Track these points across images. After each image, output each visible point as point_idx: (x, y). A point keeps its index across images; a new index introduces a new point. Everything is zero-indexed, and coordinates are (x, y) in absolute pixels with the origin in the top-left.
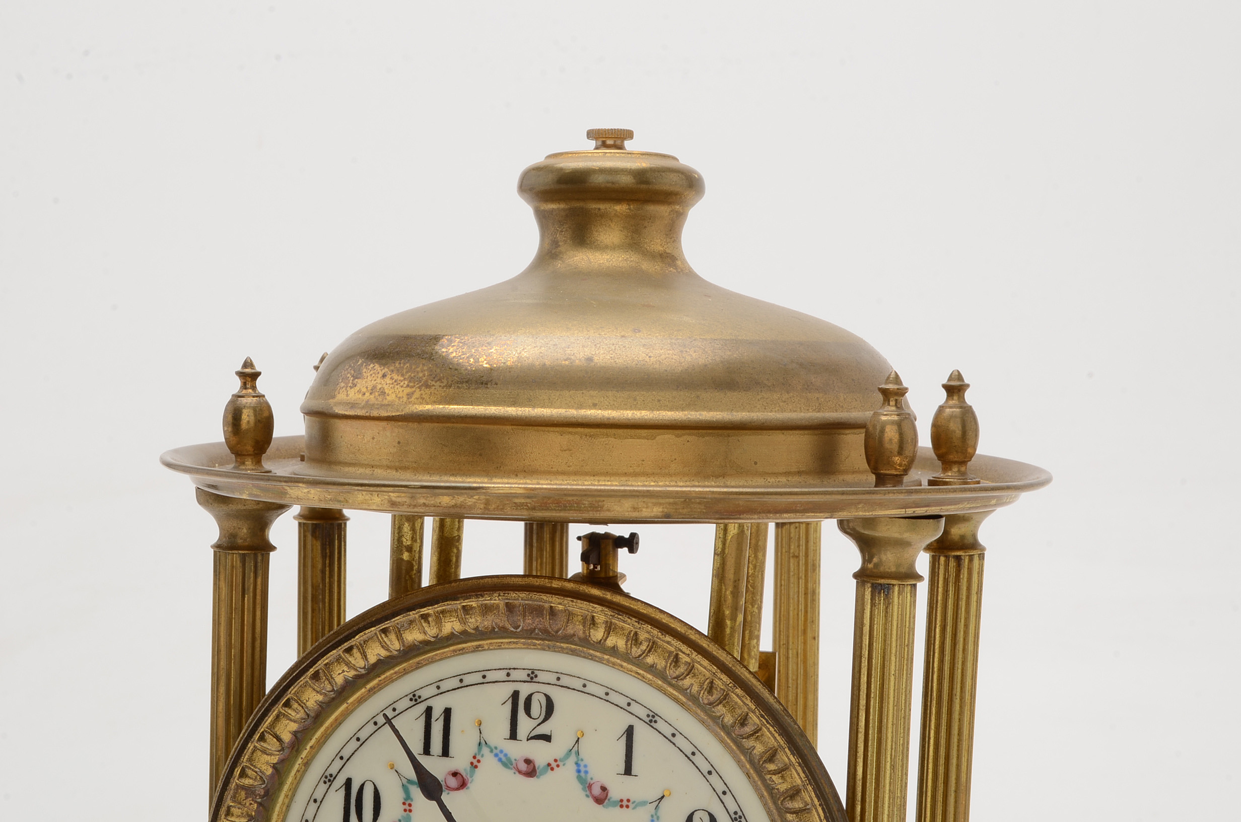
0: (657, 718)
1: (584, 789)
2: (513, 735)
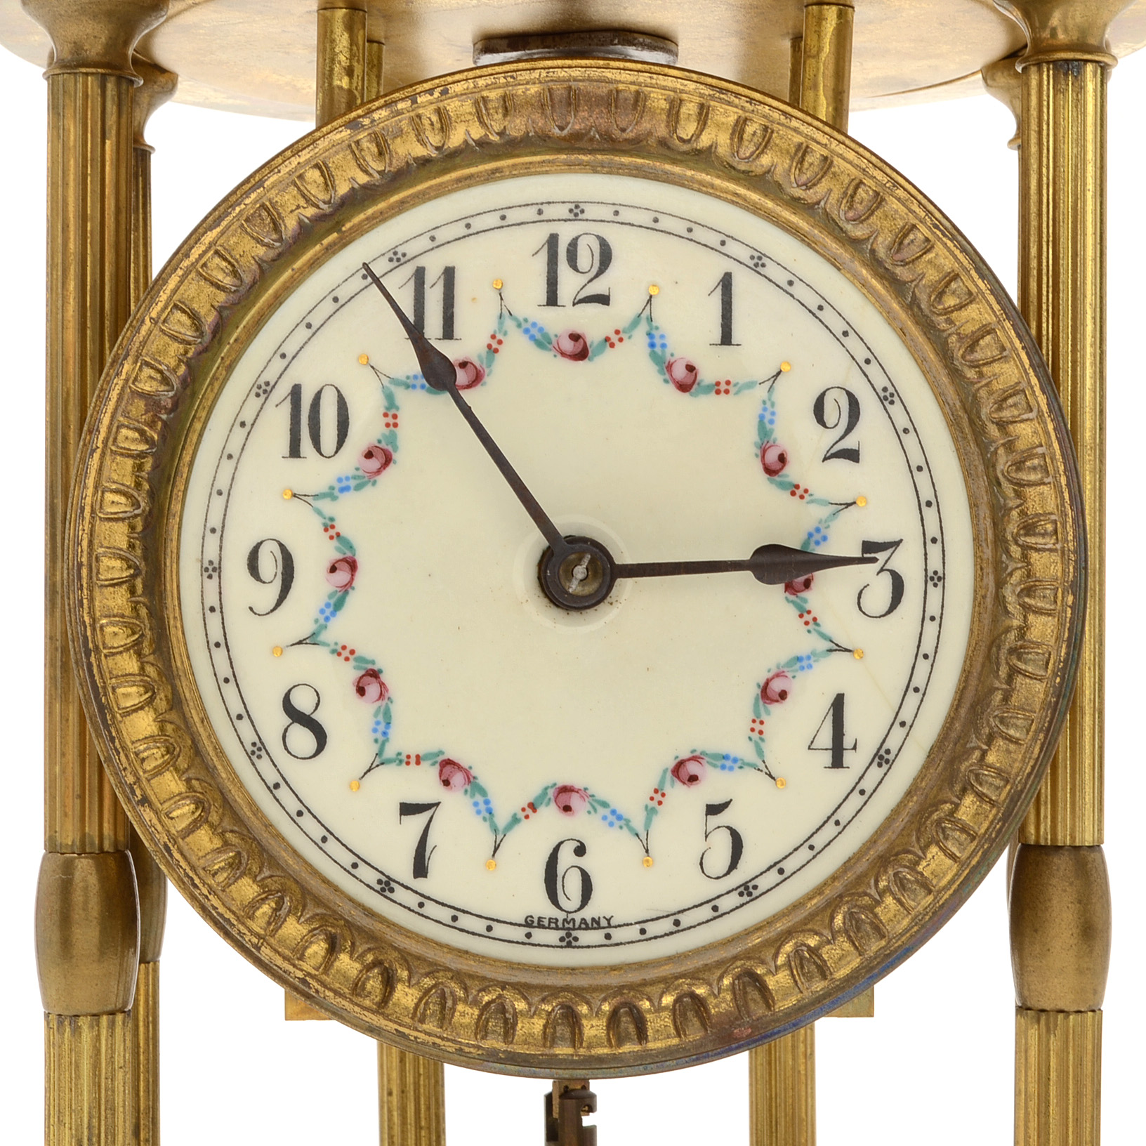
0: (765, 260)
1: (661, 372)
2: (552, 300)
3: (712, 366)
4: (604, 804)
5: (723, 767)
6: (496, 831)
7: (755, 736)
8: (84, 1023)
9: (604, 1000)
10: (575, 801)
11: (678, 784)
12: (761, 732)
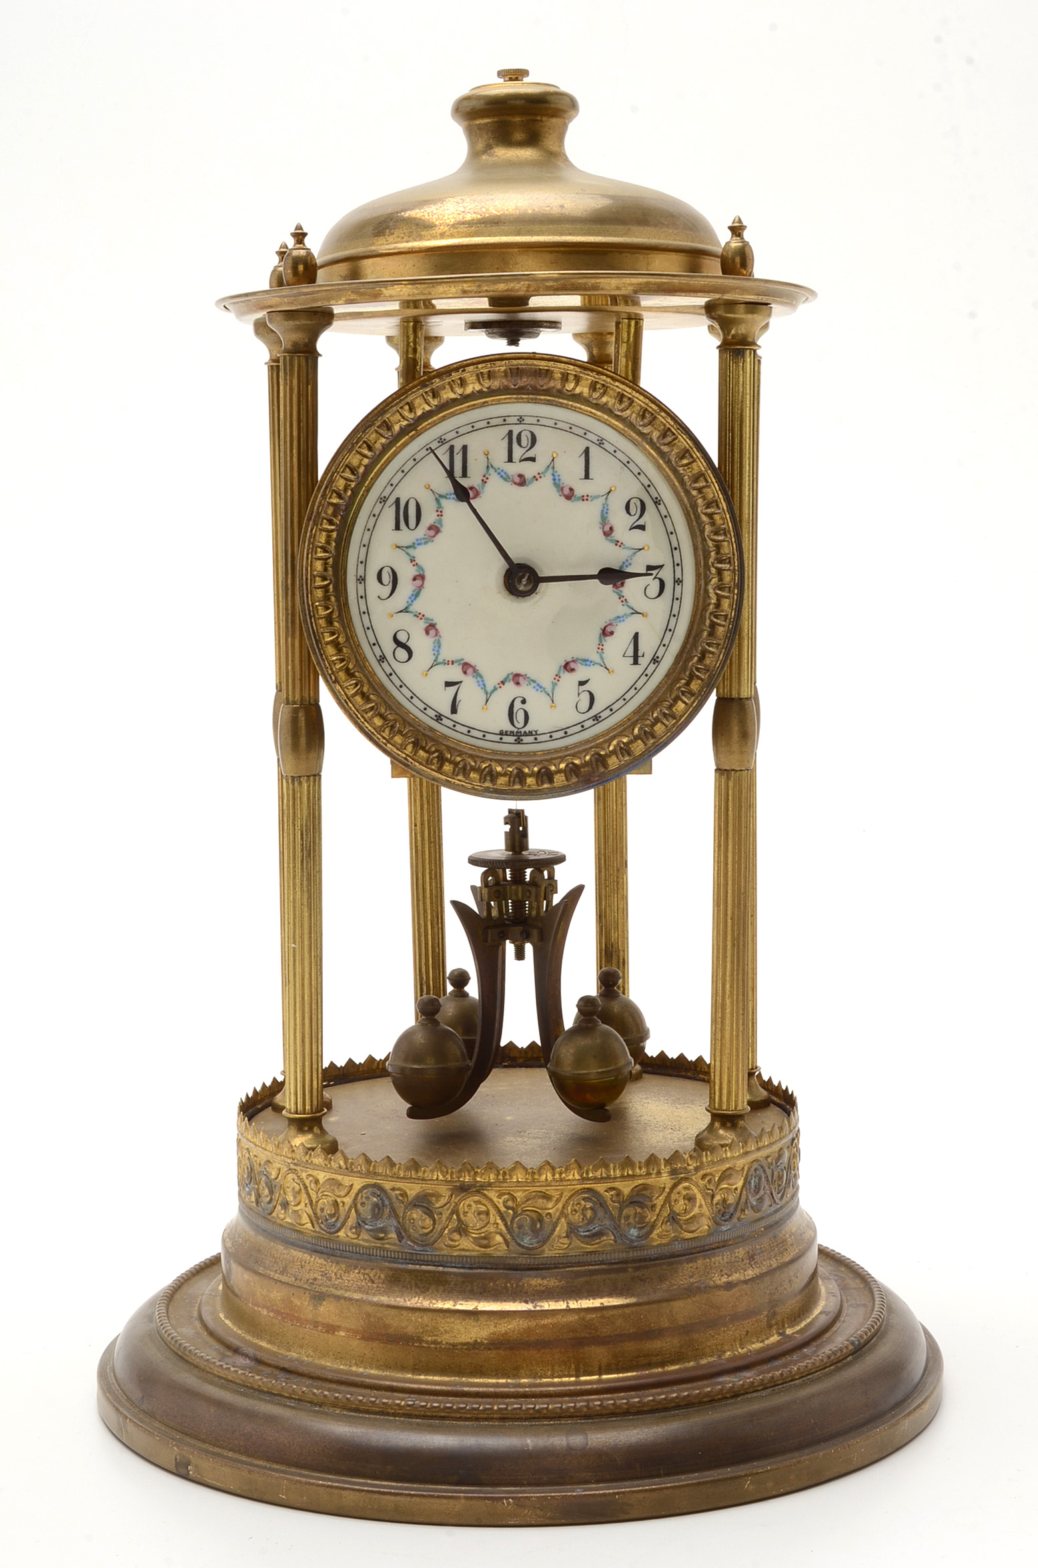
0: (604, 441)
1: (558, 491)
2: (510, 460)
3: (581, 488)
4: (534, 681)
5: (586, 665)
6: (487, 693)
7: (600, 651)
8: (304, 780)
9: (535, 766)
10: (521, 680)
11: (566, 673)
12: (602, 649)
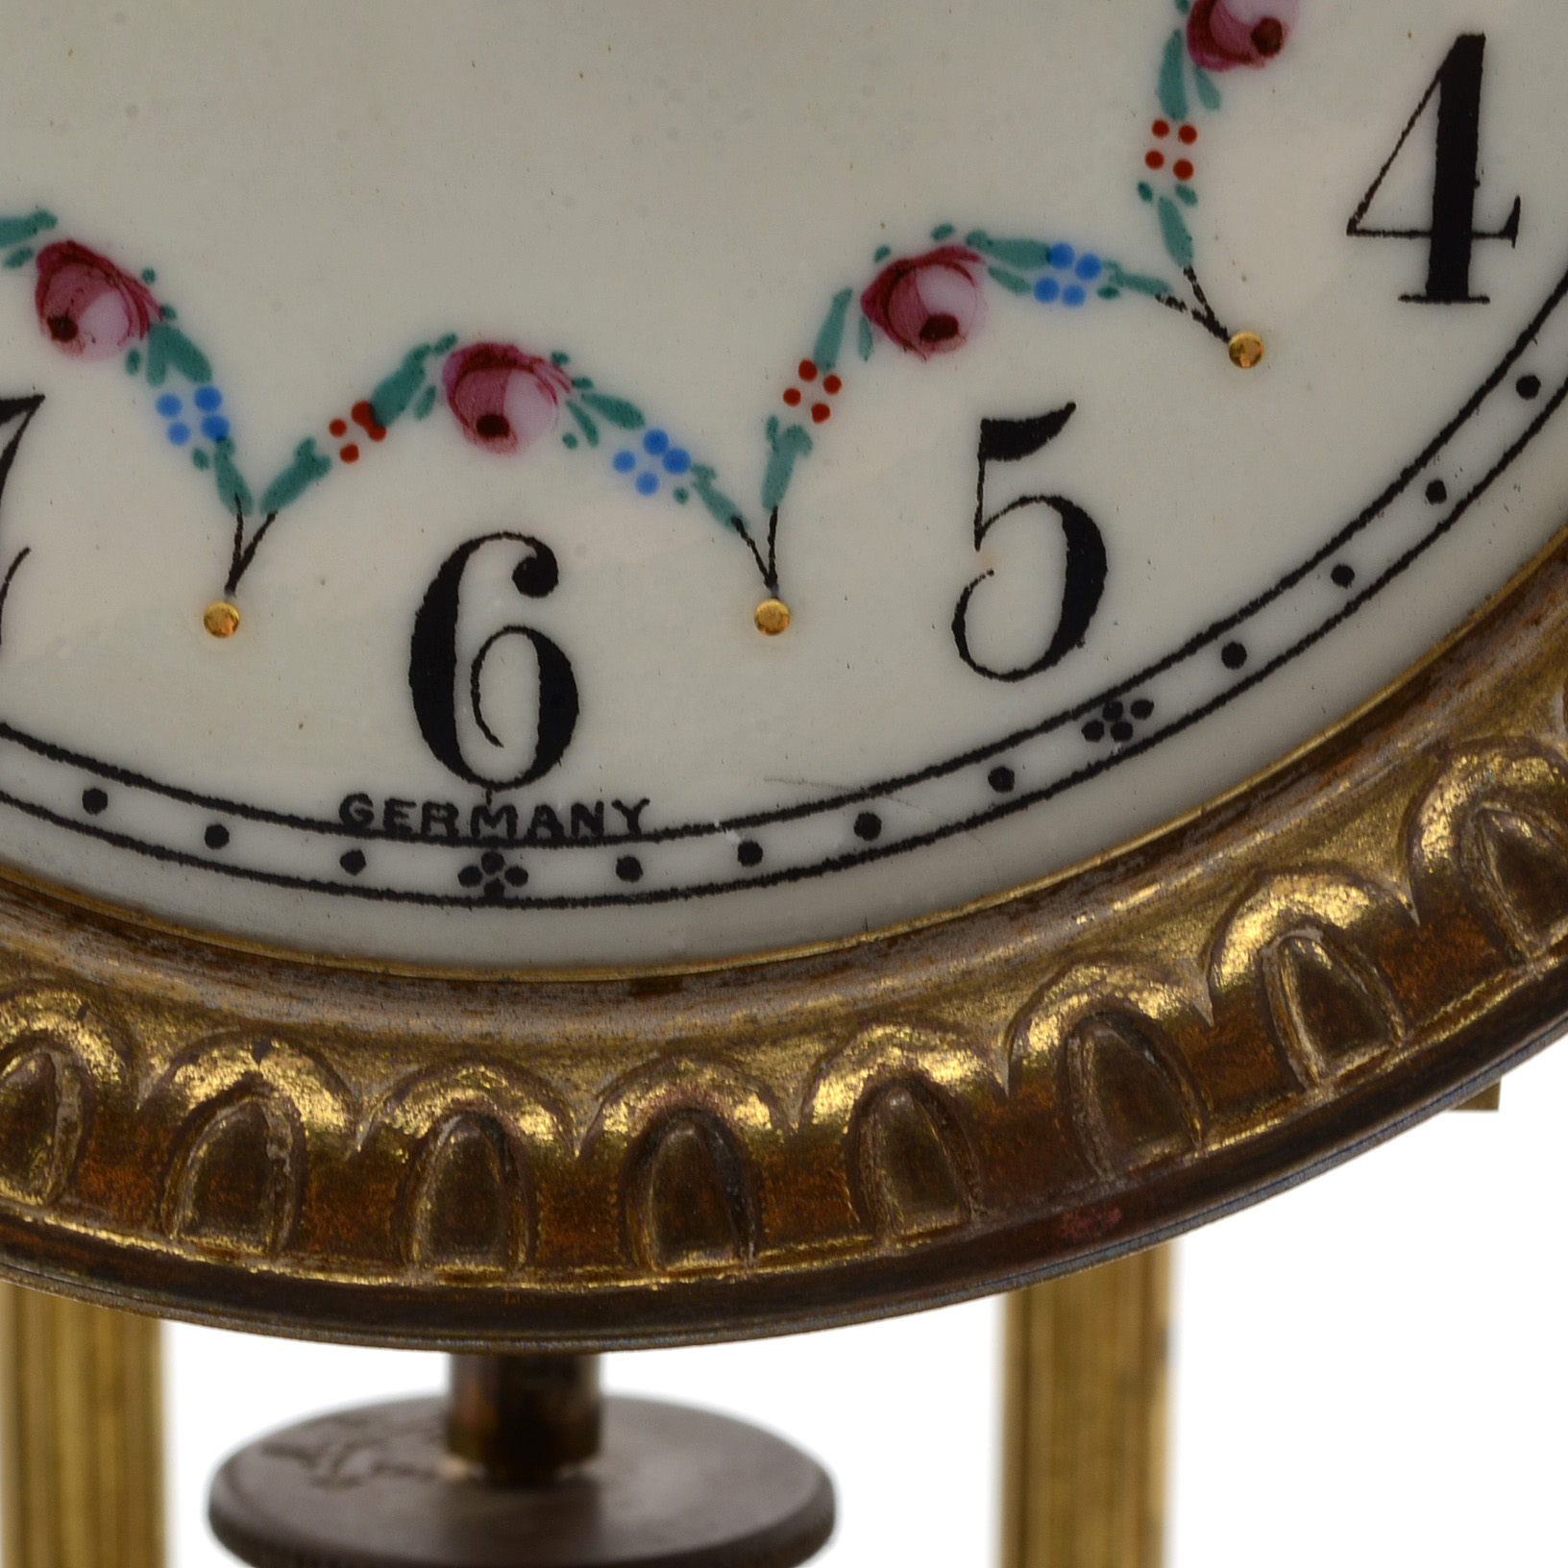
4: (625, 414)
5: (1046, 291)
6: (236, 497)
7: (1163, 180)
10: (521, 400)
11: (886, 350)
12: (1184, 169)
